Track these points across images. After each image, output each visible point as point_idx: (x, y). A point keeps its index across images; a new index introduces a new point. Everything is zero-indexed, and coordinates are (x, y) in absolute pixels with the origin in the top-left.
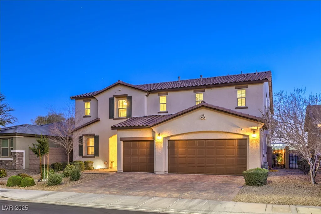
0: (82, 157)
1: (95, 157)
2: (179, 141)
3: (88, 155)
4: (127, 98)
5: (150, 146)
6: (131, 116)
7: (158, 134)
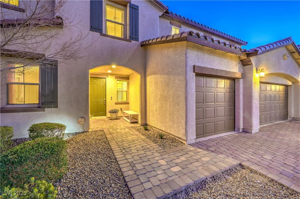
4: (130, 6)
5: (229, 88)
6: (138, 39)
7: (256, 69)
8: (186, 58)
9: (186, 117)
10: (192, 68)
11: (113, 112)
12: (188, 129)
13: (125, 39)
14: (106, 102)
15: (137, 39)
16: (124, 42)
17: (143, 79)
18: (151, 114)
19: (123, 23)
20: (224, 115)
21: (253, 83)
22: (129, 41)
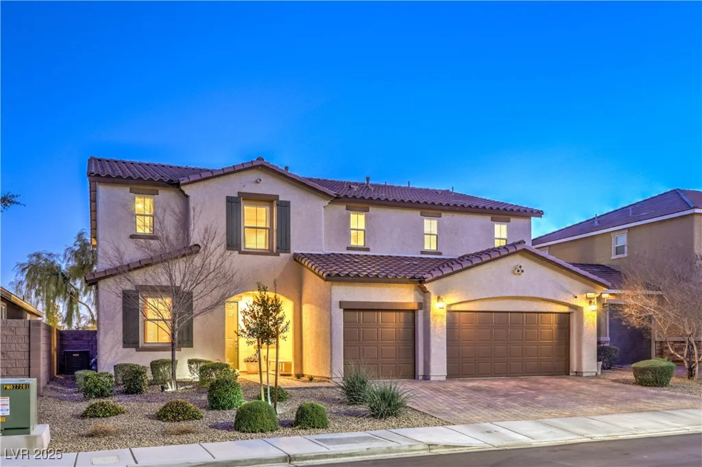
0: (134, 349)
1: (182, 349)
2: (462, 313)
3: (146, 345)
4: (278, 205)
5: (404, 323)
6: (289, 249)
7: (436, 297)
8: (331, 294)
9: (331, 354)
10: (338, 304)
11: (252, 360)
12: (333, 367)
13: (269, 252)
14: (238, 344)
15: (287, 250)
16: (269, 258)
17: (298, 308)
18: (307, 358)
19: (268, 226)
20: (394, 356)
21: (431, 316)
22: (277, 254)
